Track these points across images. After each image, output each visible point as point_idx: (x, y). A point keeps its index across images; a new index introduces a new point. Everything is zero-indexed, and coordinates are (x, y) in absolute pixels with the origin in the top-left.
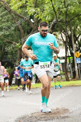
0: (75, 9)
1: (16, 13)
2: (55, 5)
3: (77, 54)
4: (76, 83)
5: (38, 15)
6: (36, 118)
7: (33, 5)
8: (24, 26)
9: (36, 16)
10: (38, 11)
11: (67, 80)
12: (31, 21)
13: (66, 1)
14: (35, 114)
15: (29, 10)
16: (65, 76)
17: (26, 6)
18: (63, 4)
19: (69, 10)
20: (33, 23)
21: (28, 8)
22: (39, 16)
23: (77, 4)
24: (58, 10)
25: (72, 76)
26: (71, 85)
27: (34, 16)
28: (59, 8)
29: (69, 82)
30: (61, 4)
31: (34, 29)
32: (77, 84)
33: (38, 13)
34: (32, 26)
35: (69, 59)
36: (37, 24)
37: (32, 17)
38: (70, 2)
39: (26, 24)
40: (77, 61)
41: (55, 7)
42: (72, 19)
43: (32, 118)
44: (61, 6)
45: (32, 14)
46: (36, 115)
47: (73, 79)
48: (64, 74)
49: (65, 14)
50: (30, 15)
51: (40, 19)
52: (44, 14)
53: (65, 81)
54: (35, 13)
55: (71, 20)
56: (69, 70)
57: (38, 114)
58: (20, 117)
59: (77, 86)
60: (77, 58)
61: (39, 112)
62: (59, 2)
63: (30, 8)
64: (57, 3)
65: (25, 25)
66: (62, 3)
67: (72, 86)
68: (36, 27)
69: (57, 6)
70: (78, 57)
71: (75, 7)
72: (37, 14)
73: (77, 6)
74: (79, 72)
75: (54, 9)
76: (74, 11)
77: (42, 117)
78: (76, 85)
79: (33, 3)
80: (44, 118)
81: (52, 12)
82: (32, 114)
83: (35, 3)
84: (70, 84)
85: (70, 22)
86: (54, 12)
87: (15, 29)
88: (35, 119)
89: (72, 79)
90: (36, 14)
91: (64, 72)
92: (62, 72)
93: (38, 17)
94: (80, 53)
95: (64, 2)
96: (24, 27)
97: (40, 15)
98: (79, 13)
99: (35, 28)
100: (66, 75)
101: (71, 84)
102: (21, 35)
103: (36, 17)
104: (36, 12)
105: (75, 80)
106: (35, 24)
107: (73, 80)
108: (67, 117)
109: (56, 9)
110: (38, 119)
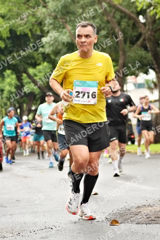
5: (155, 10)
8: (125, 28)
9: (151, 12)
10: (156, 1)
12: (140, 21)
14: (145, 208)
20: (144, 24)
22: (158, 11)
27: (148, 11)
31: (145, 36)
33: (156, 6)
34: (142, 30)
36: (151, 27)
37: (143, 12)
39: (129, 26)
45: (145, 8)
50: (139, 9)
54: (150, 5)
58: (114, 212)
65: (127, 28)
68: (149, 33)
72: (154, 9)
77: (159, 216)
82: (139, 207)
87: (107, 33)
88: (146, 219)
90: (152, 8)
93: (156, 14)
96: (126, 30)
99: (147, 35)
102: (118, 46)
104: (153, 4)
106: (147, 27)
110: (152, 220)
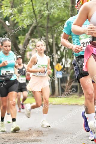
0: (60, 14)
2: (36, 6)
3: (59, 66)
5: (14, 17)
6: (4, 139)
7: (10, 5)
9: (12, 18)
10: (15, 12)
12: (6, 24)
13: (49, 3)
15: (4, 10)
17: (1, 5)
18: (45, 6)
19: (52, 13)
20: (9, 26)
21: (3, 8)
22: (16, 18)
23: (62, 8)
24: (38, 13)
25: (51, 92)
27: (10, 18)
28: (40, 11)
30: (42, 6)
33: (15, 15)
34: (7, 29)
36: (12, 28)
37: (7, 19)
38: (53, 4)
40: (58, 75)
41: (36, 9)
42: (55, 25)
44: (42, 8)
45: (8, 16)
46: (4, 136)
49: (47, 18)
50: (5, 17)
51: (17, 22)
52: (22, 16)
54: (11, 14)
55: (53, 26)
59: (55, 104)
60: (57, 71)
62: (41, 3)
63: (6, 8)
64: (38, 5)
66: (44, 4)
69: (38, 8)
70: (59, 70)
71: (59, 11)
73: (61, 10)
74: (59, 88)
75: (34, 11)
76: (58, 15)
77: (10, 139)
79: (10, 2)
80: (13, 140)
81: (32, 15)
83: (12, 2)
85: (53, 28)
86: (34, 15)
88: (2, 141)
89: (51, 95)
90: (12, 16)
93: (15, 20)
94: (61, 65)
95: (47, 4)
97: (17, 17)
98: (64, 18)
104: (13, 14)
105: (53, 97)
106: (10, 28)
108: (40, 140)
109: (37, 11)
110: (6, 141)
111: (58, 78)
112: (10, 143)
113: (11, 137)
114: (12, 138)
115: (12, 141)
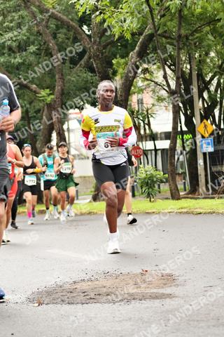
0: (206, 4)
1: (45, 5)
3: (205, 126)
4: (197, 206)
5: (102, 15)
6: (85, 294)
8: (63, 42)
10: (103, 3)
11: (175, 196)
12: (84, 32)
14: (83, 283)
16: (170, 185)
19: (188, 5)
20: (89, 36)
22: (106, 17)
24: (158, 4)
25: (188, 187)
26: (185, 210)
27: (93, 16)
29: (179, 201)
32: (200, 208)
33: (104, 10)
34: (86, 44)
35: (183, 139)
36: (98, 40)
37: (85, 19)
39: (68, 39)
40: (205, 146)
42: (196, 31)
43: (75, 295)
45: (88, 12)
46: (84, 286)
47: (190, 196)
48: (167, 181)
49: (177, 15)
50: (80, 14)
52: (121, 13)
53: (167, 199)
54: (96, 9)
55: (192, 34)
56: (180, 171)
57: (90, 283)
58: (40, 290)
59: (200, 213)
60: (203, 137)
61: (93, 278)
65: (66, 41)
67: (187, 213)
70: (207, 135)
72: (101, 13)
74: (206, 175)
76: (202, 8)
77: (101, 292)
78: (196, 210)
80: (108, 295)
81: (143, 10)
82: (75, 282)
84: (182, 208)
85: (190, 38)
87: (38, 49)
88: (82, 298)
89: (188, 194)
90: (98, 13)
91: (167, 175)
92: (162, 173)
93: (104, 21)
94: (212, 125)
96: (64, 45)
97: (108, 14)
98: (216, 16)
99: (92, 50)
100: (171, 182)
101: (185, 208)
103: (98, 19)
104: (99, 7)
105: (196, 199)
106: (92, 39)
107: (191, 198)
108: (170, 296)
111: (205, 154)
112: (101, 303)
113: (102, 289)
114: (105, 290)
115: (105, 298)
